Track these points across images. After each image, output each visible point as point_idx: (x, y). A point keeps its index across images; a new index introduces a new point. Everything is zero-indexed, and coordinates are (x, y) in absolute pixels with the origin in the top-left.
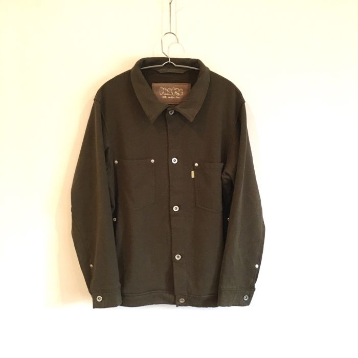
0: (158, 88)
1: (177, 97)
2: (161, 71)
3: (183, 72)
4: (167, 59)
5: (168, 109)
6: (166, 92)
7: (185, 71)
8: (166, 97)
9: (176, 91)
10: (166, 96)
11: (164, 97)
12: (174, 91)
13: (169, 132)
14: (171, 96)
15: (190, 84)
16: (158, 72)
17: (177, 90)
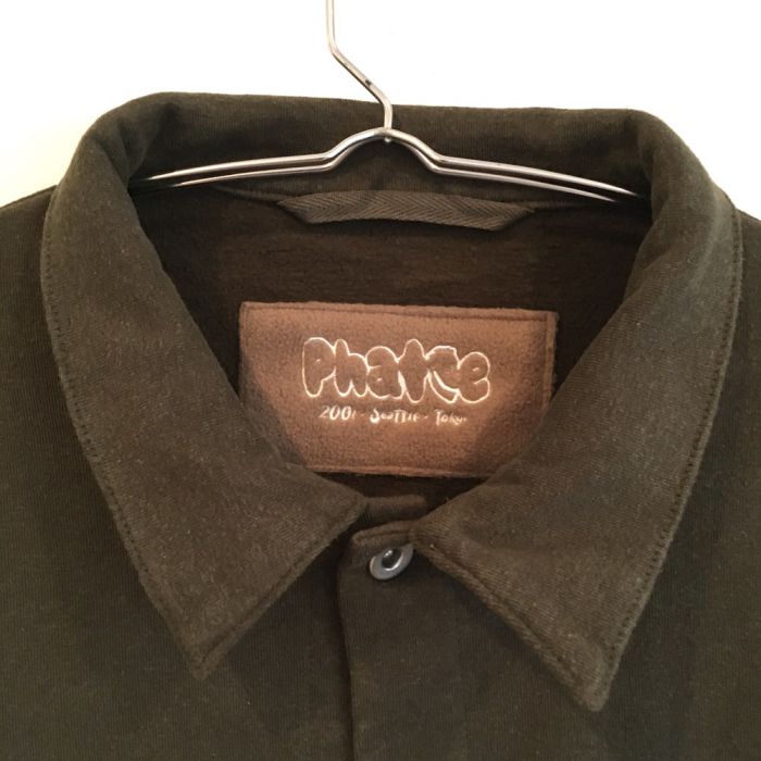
0: (292, 342)
1: (441, 419)
2: (317, 206)
3: (491, 224)
4: (370, 114)
5: (360, 539)
6: (349, 373)
7: (515, 209)
8: (346, 415)
9: (430, 365)
10: (351, 402)
11: (332, 415)
12: (415, 371)
13: (362, 727)
14: (386, 408)
15: (551, 318)
16: (296, 220)
17: (443, 363)
